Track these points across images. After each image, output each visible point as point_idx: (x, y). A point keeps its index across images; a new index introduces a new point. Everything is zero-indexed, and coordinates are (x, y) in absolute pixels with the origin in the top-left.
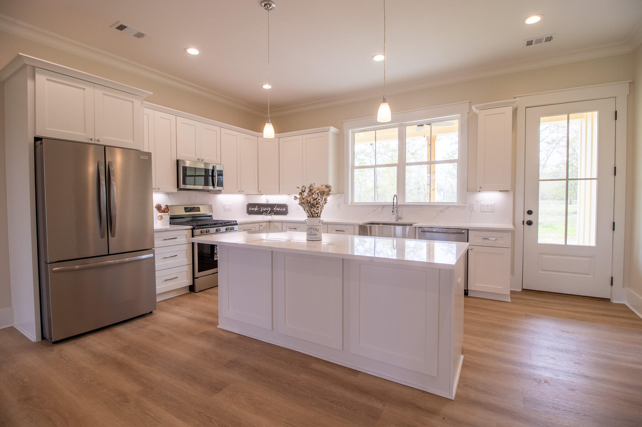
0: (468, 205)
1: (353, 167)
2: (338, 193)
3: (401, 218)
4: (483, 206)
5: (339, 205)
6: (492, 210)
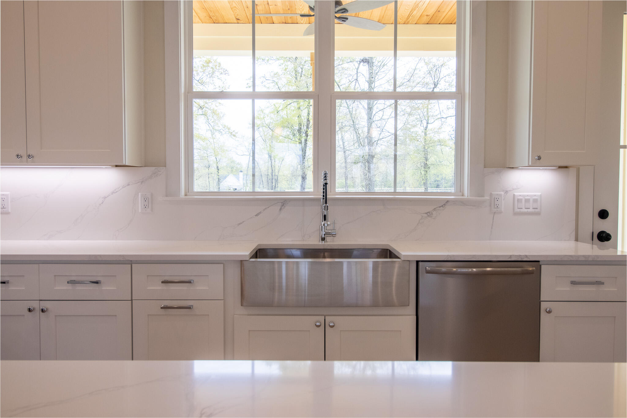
0: (487, 198)
1: (191, 95)
2: (146, 165)
3: (334, 235)
4: (518, 199)
5: (149, 202)
6: (536, 210)
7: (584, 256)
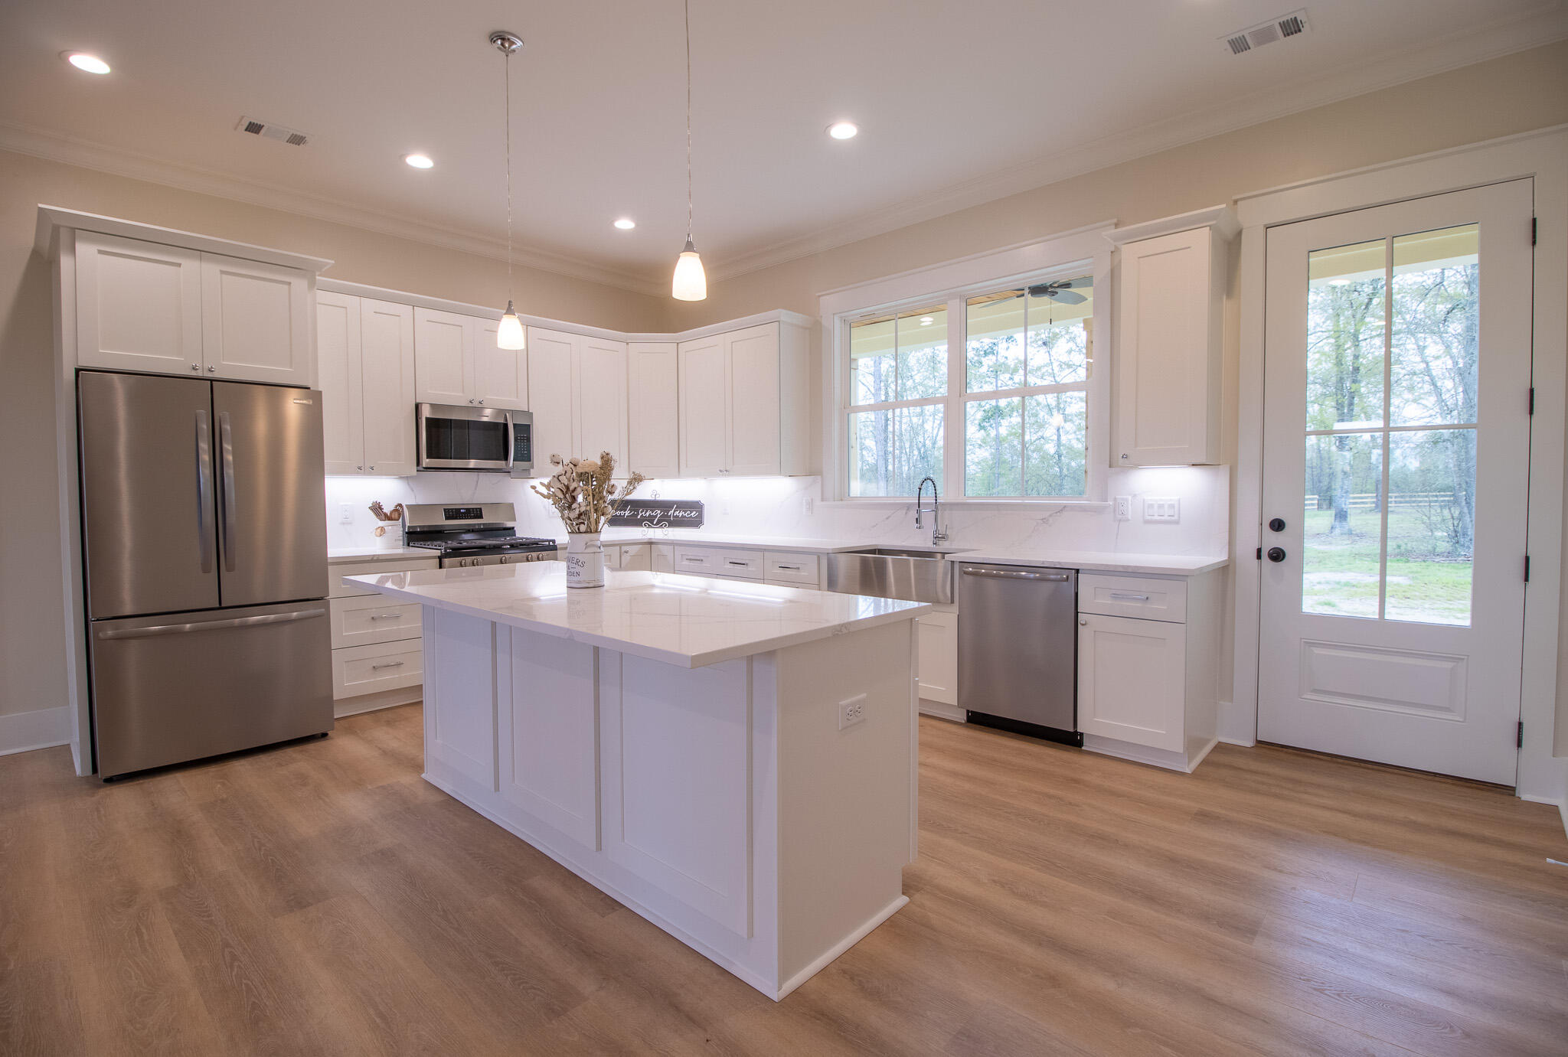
0: (1110, 502)
1: (846, 409)
2: (810, 474)
4: (1149, 504)
5: (811, 505)
6: (1173, 518)
7: (1123, 566)
